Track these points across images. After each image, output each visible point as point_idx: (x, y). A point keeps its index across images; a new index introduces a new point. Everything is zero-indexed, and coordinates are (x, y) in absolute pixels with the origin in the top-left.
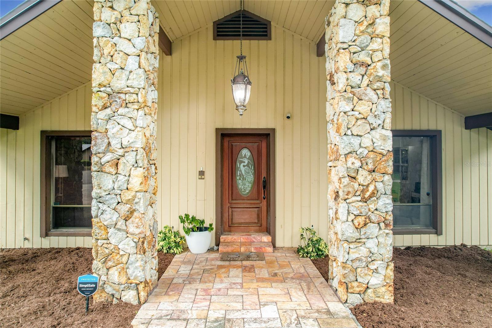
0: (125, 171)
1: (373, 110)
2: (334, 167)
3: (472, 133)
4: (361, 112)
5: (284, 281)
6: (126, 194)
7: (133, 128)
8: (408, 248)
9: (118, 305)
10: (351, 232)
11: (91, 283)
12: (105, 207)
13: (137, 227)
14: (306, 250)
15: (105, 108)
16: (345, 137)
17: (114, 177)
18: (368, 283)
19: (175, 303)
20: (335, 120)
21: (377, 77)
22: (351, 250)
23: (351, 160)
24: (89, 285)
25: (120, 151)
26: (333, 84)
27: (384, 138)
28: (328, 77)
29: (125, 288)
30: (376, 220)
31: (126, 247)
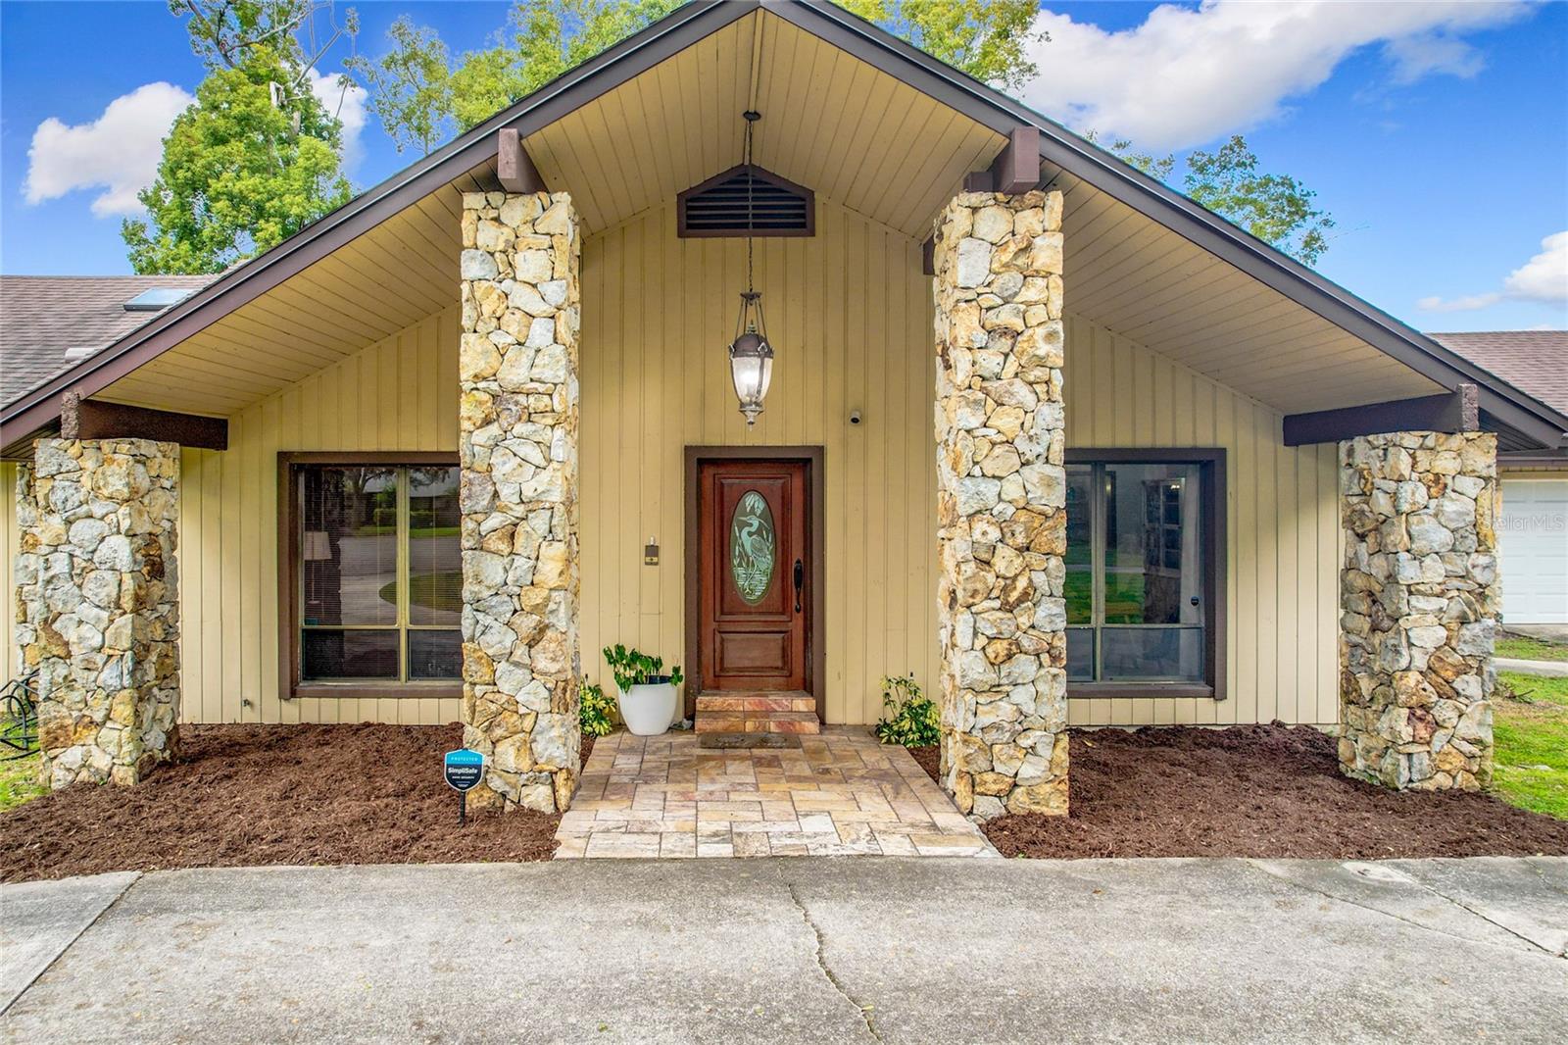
0: (529, 549)
1: (1027, 426)
2: (950, 540)
3: (1300, 455)
4: (1002, 429)
5: (845, 779)
6: (530, 594)
7: (543, 463)
8: (1144, 730)
9: (514, 813)
10: (981, 671)
11: (470, 767)
12: (488, 620)
13: (553, 660)
14: (895, 728)
15: (487, 424)
16: (968, 482)
17: (507, 560)
18: (1016, 774)
19: (628, 811)
20: (951, 442)
21: (1034, 359)
22: (980, 708)
23: (980, 526)
24: (466, 770)
25: (517, 508)
26: (948, 367)
27: (1049, 483)
28: (939, 349)
29: (528, 780)
30: (1032, 648)
31: (532, 698)
